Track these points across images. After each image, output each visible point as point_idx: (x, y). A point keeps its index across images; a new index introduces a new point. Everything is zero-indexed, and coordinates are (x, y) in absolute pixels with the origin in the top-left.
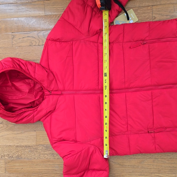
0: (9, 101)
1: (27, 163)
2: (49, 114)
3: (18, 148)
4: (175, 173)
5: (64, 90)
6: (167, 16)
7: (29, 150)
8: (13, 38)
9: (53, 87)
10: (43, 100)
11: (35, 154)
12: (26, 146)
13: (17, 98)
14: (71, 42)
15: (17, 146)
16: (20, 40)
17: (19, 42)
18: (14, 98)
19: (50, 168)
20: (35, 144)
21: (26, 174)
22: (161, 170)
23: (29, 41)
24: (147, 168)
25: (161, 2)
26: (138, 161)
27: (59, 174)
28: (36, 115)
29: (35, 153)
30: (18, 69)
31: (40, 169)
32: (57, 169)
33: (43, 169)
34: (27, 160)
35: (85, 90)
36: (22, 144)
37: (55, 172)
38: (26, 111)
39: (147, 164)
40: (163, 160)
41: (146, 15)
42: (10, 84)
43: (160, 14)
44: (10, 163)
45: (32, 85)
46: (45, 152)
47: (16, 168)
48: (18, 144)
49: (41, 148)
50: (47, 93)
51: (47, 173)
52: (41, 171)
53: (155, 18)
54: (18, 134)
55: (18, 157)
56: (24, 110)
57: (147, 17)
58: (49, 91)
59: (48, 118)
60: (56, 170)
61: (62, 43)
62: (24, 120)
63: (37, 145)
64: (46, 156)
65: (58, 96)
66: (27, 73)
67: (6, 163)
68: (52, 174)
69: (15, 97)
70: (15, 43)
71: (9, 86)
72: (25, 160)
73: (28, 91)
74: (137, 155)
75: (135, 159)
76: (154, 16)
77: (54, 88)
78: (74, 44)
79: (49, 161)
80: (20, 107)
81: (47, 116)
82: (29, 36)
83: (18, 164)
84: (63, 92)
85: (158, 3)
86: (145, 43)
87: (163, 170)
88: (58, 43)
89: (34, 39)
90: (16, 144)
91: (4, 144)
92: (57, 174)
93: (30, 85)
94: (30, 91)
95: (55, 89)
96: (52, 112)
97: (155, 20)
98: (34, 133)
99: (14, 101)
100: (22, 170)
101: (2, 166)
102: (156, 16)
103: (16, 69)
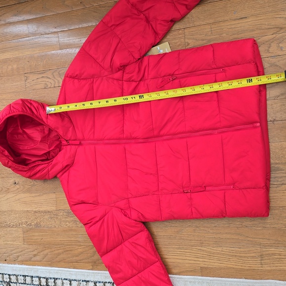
0: (21, 151)
1: (47, 232)
2: (66, 169)
3: (36, 214)
4: (221, 247)
5: (84, 139)
6: (203, 40)
7: (49, 216)
8: (26, 79)
9: (70, 135)
10: (60, 151)
11: (55, 222)
12: (45, 212)
13: (29, 149)
14: (92, 80)
15: (35, 212)
16: (34, 81)
17: (32, 84)
18: (25, 147)
19: (72, 239)
20: (55, 209)
21: (47, 246)
22: (204, 242)
23: (43, 82)
24: (187, 240)
25: (195, 23)
26: (176, 230)
27: (83, 246)
28: (51, 169)
29: (56, 220)
30: (28, 113)
31: (62, 239)
32: (80, 240)
33: (65, 239)
34: (47, 229)
35: (108, 139)
36: (41, 209)
37: (78, 244)
38: (39, 165)
39: (186, 233)
40: (205, 229)
41: (177, 41)
42: (20, 131)
43: (194, 39)
44: (28, 232)
45: (47, 132)
46: (67, 219)
47: (35, 238)
48: (36, 209)
49: (61, 214)
50: (64, 143)
51: (69, 245)
52: (63, 242)
53: (188, 44)
54: (36, 196)
55: (37, 225)
56: (37, 163)
57: (178, 43)
58: (67, 141)
59: (66, 174)
60: (79, 242)
61: (82, 80)
62: (38, 175)
63: (57, 210)
64: (68, 223)
65: (77, 147)
66: (39, 119)
67: (24, 232)
68: (75, 246)
69: (27, 147)
70: (29, 85)
71: (20, 134)
72: (44, 229)
73: (40, 140)
74: (174, 222)
75: (171, 228)
76: (187, 42)
77: (71, 137)
78: (94, 81)
79: (71, 230)
80: (34, 159)
81: (65, 172)
82: (43, 76)
83: (37, 234)
84: (82, 142)
85: (191, 25)
86: (175, 79)
87: (207, 242)
88: (76, 81)
89: (49, 80)
90: (34, 210)
91: (22, 209)
92: (80, 246)
93: (44, 132)
94: (44, 140)
95: (73, 138)
96: (70, 167)
97: (188, 47)
98: (53, 196)
99: (25, 152)
100: (42, 240)
101: (20, 235)
102: (189, 41)
103: (26, 114)
